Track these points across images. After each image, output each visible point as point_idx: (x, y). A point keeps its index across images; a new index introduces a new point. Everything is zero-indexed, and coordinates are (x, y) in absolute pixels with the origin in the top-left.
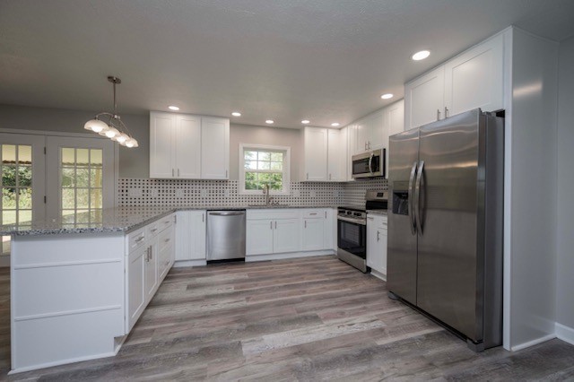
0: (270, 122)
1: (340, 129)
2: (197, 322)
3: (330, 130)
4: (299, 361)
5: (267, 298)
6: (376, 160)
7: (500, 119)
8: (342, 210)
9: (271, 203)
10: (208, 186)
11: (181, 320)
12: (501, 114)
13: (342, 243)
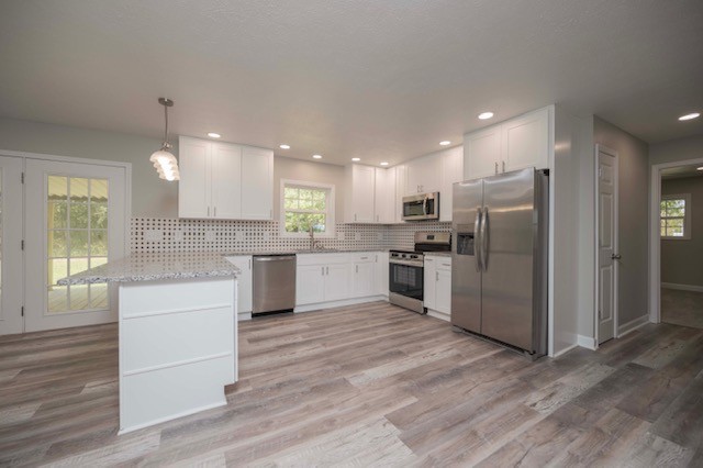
0: (317, 157)
1: (387, 168)
2: (289, 369)
3: (378, 170)
4: (405, 384)
5: (343, 342)
6: (430, 203)
7: (546, 177)
8: (394, 253)
9: (316, 247)
10: (245, 228)
11: (269, 369)
12: (547, 172)
13: (394, 287)
